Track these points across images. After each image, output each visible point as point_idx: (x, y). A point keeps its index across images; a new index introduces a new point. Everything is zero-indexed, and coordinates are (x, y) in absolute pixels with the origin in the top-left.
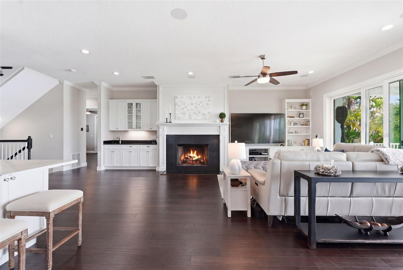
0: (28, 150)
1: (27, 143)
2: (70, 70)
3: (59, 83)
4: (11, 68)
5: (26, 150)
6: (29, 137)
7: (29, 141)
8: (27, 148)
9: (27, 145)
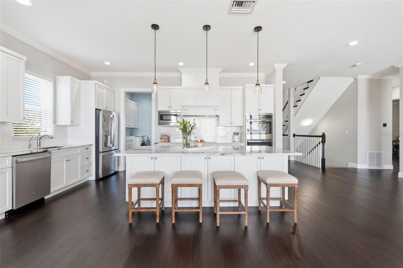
0: (322, 144)
1: (321, 138)
2: (354, 66)
3: (354, 79)
4: (312, 81)
5: (321, 144)
6: (324, 133)
7: (323, 136)
8: (321, 142)
9: (321, 140)
